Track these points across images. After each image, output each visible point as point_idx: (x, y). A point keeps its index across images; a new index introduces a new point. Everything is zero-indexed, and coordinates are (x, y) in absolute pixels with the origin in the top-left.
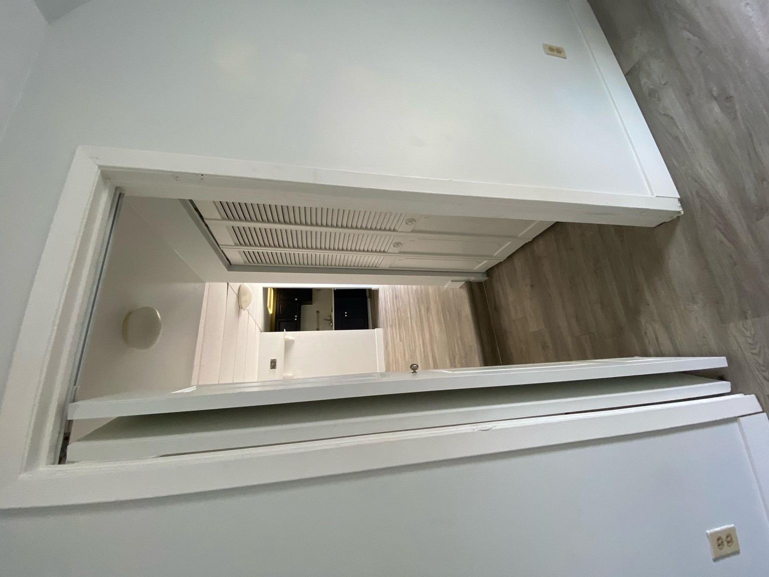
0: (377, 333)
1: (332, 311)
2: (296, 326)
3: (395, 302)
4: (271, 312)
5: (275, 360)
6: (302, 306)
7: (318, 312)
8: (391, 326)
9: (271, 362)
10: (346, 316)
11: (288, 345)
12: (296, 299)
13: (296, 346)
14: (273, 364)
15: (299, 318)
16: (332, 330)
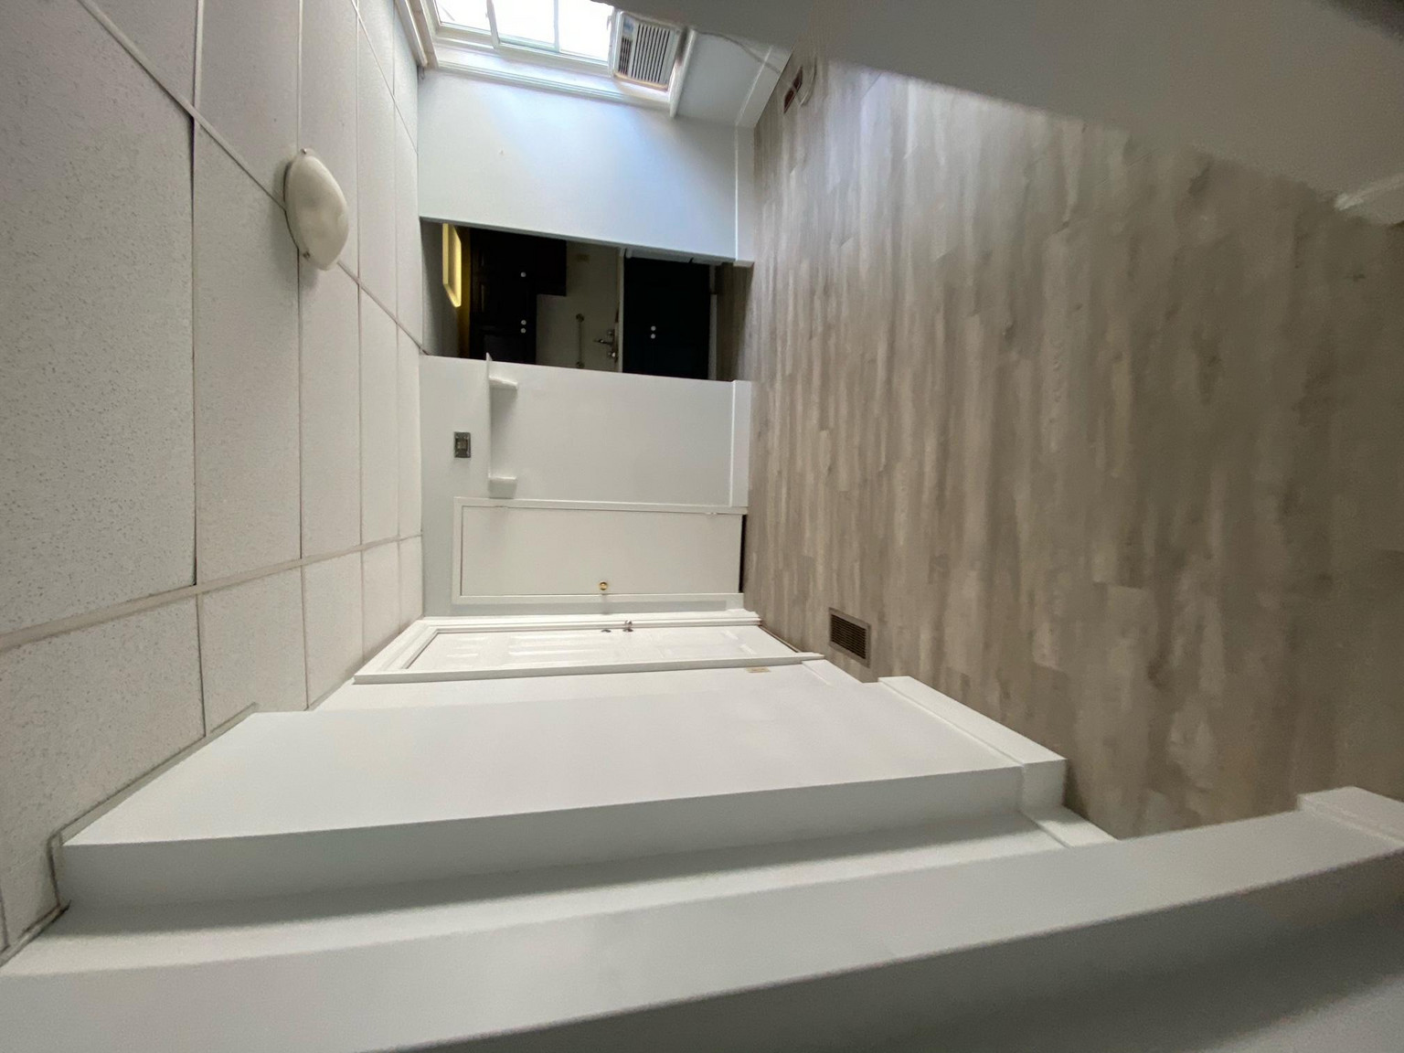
0: (738, 392)
1: (617, 320)
2: (524, 350)
3: (817, 304)
4: (456, 301)
5: (467, 435)
6: (541, 297)
7: (580, 318)
8: (790, 380)
9: (457, 441)
10: (653, 336)
11: (500, 398)
12: (523, 275)
13: (522, 406)
14: (462, 446)
15: (532, 326)
16: (614, 370)
